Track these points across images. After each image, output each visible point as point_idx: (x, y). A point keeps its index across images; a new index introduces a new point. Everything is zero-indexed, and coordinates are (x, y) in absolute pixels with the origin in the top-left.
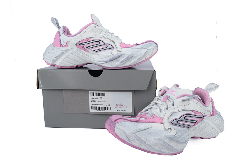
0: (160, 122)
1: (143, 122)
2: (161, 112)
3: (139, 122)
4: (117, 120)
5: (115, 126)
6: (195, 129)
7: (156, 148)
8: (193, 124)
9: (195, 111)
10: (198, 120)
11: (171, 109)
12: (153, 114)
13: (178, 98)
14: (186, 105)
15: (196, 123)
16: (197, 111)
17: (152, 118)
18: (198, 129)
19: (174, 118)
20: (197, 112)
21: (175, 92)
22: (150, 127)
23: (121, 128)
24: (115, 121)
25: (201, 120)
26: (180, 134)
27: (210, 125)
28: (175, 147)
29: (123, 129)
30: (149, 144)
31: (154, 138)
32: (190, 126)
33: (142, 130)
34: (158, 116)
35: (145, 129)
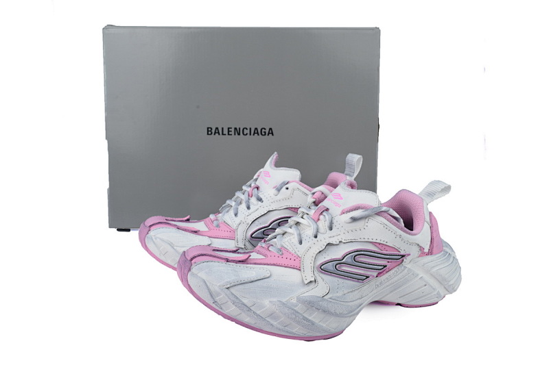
0: (293, 265)
1: (255, 264)
2: (301, 243)
3: (248, 264)
4: (195, 257)
5: (190, 270)
6: (381, 283)
7: (275, 323)
8: (375, 274)
9: (380, 244)
10: (388, 265)
11: (325, 238)
12: (282, 246)
13: (343, 213)
14: (358, 230)
15: (382, 270)
16: (384, 243)
17: (277, 254)
18: (387, 284)
19: (328, 258)
20: (384, 247)
21: (342, 199)
22: (268, 275)
23: (202, 275)
24: (192, 259)
25: (394, 264)
26: (340, 294)
27: (420, 276)
28: (321, 324)
29: (205, 278)
30: (258, 312)
31: (270, 302)
32: (367, 277)
33: (247, 283)
34: (293, 252)
35: (256, 279)
